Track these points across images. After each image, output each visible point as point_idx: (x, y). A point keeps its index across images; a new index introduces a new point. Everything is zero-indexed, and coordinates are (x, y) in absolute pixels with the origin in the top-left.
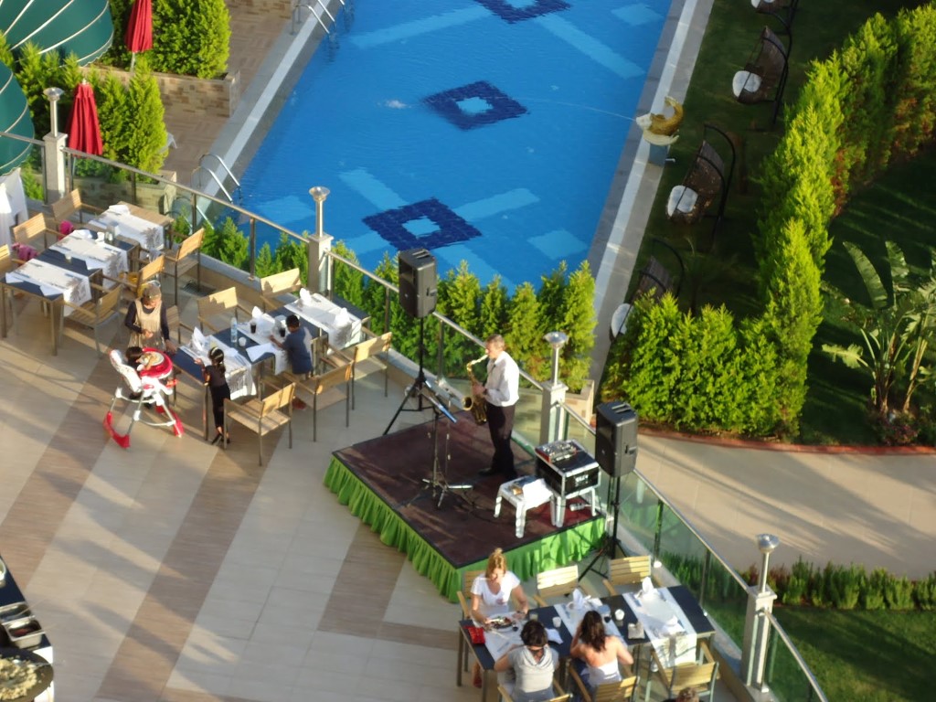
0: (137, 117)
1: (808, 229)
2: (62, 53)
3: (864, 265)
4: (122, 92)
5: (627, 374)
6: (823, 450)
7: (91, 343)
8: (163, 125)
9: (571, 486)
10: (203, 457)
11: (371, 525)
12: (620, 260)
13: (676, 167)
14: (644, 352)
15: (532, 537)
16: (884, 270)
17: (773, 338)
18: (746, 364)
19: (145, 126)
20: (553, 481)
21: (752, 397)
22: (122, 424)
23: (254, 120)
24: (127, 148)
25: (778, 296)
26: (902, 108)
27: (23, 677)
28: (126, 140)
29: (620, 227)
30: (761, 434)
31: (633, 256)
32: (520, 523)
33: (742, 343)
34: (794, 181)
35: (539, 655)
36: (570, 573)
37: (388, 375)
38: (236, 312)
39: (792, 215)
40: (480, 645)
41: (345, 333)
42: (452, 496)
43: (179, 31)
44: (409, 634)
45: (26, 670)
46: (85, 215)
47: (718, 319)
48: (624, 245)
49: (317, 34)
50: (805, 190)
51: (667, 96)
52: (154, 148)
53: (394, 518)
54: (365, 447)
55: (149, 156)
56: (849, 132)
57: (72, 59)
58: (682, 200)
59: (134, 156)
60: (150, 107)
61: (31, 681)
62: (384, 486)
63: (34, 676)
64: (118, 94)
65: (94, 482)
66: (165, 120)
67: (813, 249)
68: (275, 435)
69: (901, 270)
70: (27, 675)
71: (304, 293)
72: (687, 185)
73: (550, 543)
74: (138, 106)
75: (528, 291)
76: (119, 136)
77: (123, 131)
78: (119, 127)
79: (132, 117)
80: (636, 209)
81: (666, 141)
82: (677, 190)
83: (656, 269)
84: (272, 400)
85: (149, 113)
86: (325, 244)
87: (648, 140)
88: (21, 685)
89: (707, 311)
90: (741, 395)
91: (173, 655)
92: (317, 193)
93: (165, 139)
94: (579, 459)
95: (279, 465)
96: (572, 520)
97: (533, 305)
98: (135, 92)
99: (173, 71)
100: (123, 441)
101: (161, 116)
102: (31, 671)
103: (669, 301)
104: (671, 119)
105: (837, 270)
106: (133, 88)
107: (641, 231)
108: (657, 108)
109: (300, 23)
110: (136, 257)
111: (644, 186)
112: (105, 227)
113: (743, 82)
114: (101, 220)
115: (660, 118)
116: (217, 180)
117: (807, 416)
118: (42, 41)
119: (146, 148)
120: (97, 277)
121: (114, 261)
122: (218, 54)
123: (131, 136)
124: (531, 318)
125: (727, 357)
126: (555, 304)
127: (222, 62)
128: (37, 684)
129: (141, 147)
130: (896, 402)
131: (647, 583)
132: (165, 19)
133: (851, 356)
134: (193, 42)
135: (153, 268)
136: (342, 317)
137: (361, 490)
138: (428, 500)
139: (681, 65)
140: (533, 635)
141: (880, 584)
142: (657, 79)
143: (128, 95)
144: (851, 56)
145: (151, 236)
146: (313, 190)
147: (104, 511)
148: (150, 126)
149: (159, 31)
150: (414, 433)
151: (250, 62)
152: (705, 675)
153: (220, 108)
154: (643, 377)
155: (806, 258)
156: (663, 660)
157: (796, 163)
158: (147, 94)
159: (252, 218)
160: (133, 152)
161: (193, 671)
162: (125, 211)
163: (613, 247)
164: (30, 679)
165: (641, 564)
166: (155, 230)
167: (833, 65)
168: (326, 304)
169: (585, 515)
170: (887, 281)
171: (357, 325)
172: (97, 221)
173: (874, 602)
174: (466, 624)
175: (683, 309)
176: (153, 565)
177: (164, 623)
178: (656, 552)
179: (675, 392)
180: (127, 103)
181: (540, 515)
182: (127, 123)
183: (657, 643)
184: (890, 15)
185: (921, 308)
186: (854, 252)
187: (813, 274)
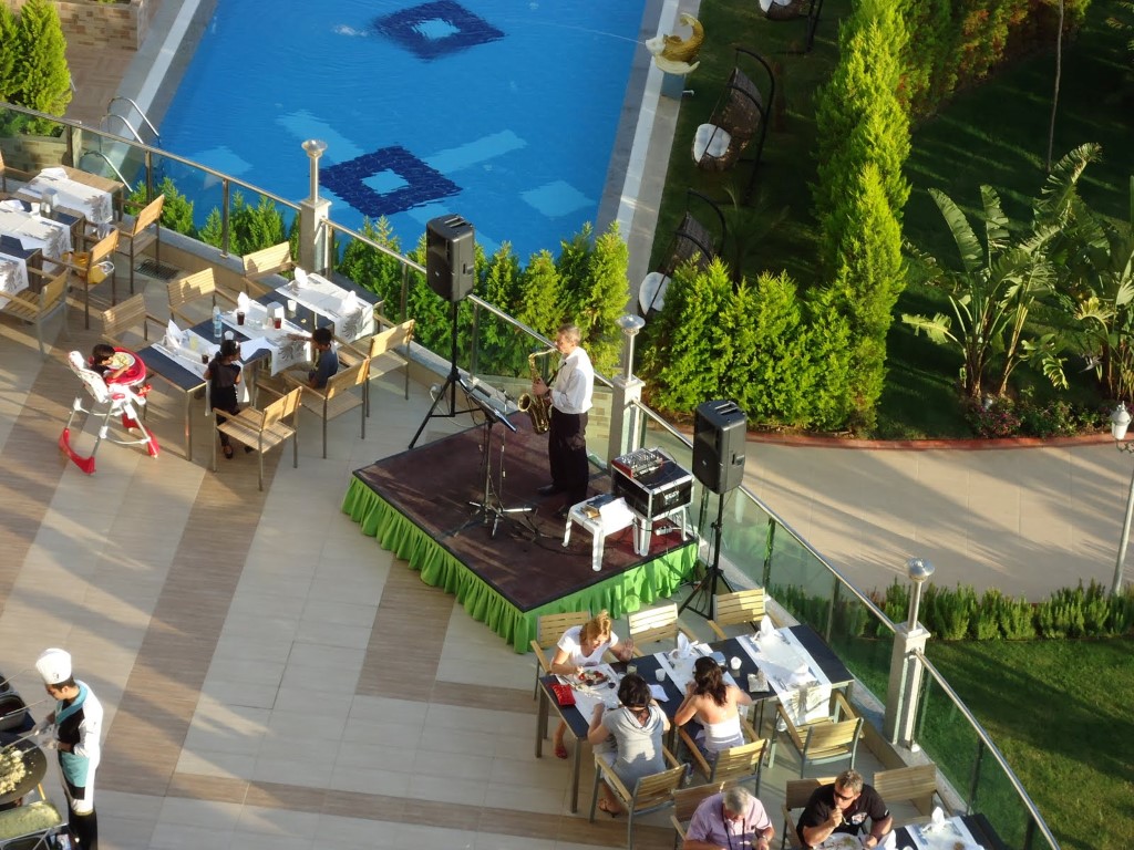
0: (33, 54)
1: (884, 173)
3: (954, 215)
4: (13, 23)
5: (666, 360)
6: (907, 446)
7: (33, 343)
8: (65, 63)
9: (660, 506)
10: (187, 480)
11: (408, 561)
12: (639, 217)
13: (694, 101)
14: (689, 332)
15: (613, 569)
16: (978, 227)
17: (845, 310)
18: (813, 344)
19: (42, 65)
20: (636, 500)
21: (820, 383)
22: (83, 443)
23: (168, 52)
24: (21, 92)
25: (852, 258)
26: (971, 22)
27: (7, 768)
28: (19, 82)
29: (634, 176)
30: (831, 429)
31: (653, 212)
32: (598, 553)
33: (808, 318)
34: (859, 117)
35: (644, 716)
36: (667, 615)
37: (408, 373)
38: (214, 298)
39: (863, 159)
40: (568, 706)
41: (354, 322)
42: (508, 523)
44: (468, 695)
45: (11, 759)
46: (10, 182)
47: (778, 289)
48: (643, 198)
50: (876, 125)
52: (55, 91)
53: (437, 551)
54: (391, 463)
55: (49, 103)
56: (912, 54)
58: (710, 142)
59: (30, 102)
60: (49, 40)
61: (19, 773)
62: (422, 511)
63: (22, 766)
64: (8, 25)
65: (53, 519)
66: (67, 56)
67: (891, 198)
68: (276, 452)
69: (996, 219)
70: (13, 765)
71: (299, 273)
72: (718, 123)
73: (634, 577)
74: (34, 39)
75: (545, 260)
76: (10, 77)
77: (16, 70)
78: (10, 66)
79: (26, 53)
80: (652, 154)
81: (683, 68)
82: (704, 131)
83: (694, 228)
84: (274, 409)
85: (48, 47)
86: (322, 210)
87: (659, 68)
88: (7, 777)
89: (765, 280)
90: (807, 381)
91: (179, 730)
92: (312, 148)
93: (67, 79)
94: (669, 471)
95: (283, 488)
96: (660, 547)
97: (553, 278)
98: (30, 22)
100: (86, 465)
101: (61, 52)
102: (18, 760)
103: (718, 269)
104: (688, 40)
105: (920, 223)
106: (27, 17)
107: (661, 181)
108: (666, 26)
110: (81, 235)
111: (659, 126)
112: (40, 197)
114: (32, 187)
115: (676, 39)
116: (131, 128)
117: (886, 404)
119: (44, 93)
120: (35, 259)
121: (55, 237)
123: (26, 77)
124: (549, 295)
125: (790, 335)
126: (579, 274)
128: (27, 775)
129: (39, 91)
130: (991, 385)
131: (766, 623)
133: (937, 329)
135: (105, 246)
136: (350, 302)
137: (393, 519)
138: (480, 528)
140: (633, 694)
141: (993, 607)
143: (20, 26)
145: (97, 204)
146: (306, 144)
147: (70, 554)
148: (49, 64)
150: (451, 444)
152: (846, 733)
153: (126, 40)
154: (687, 363)
155: (884, 210)
156: (793, 715)
157: (861, 95)
158: (44, 24)
159: (225, 180)
160: (29, 97)
161: (207, 751)
162: (62, 175)
163: (628, 201)
164: (18, 770)
165: (754, 600)
166: (102, 198)
168: (327, 287)
169: (674, 540)
170: (980, 234)
171: (369, 312)
172: (28, 188)
173: (987, 630)
174: (550, 682)
175: (735, 278)
176: (142, 619)
177: (164, 692)
178: (766, 583)
179: (726, 380)
180: (19, 36)
181: (621, 542)
182: (20, 61)
183: (785, 696)
185: (1023, 269)
186: (943, 200)
187: (893, 229)
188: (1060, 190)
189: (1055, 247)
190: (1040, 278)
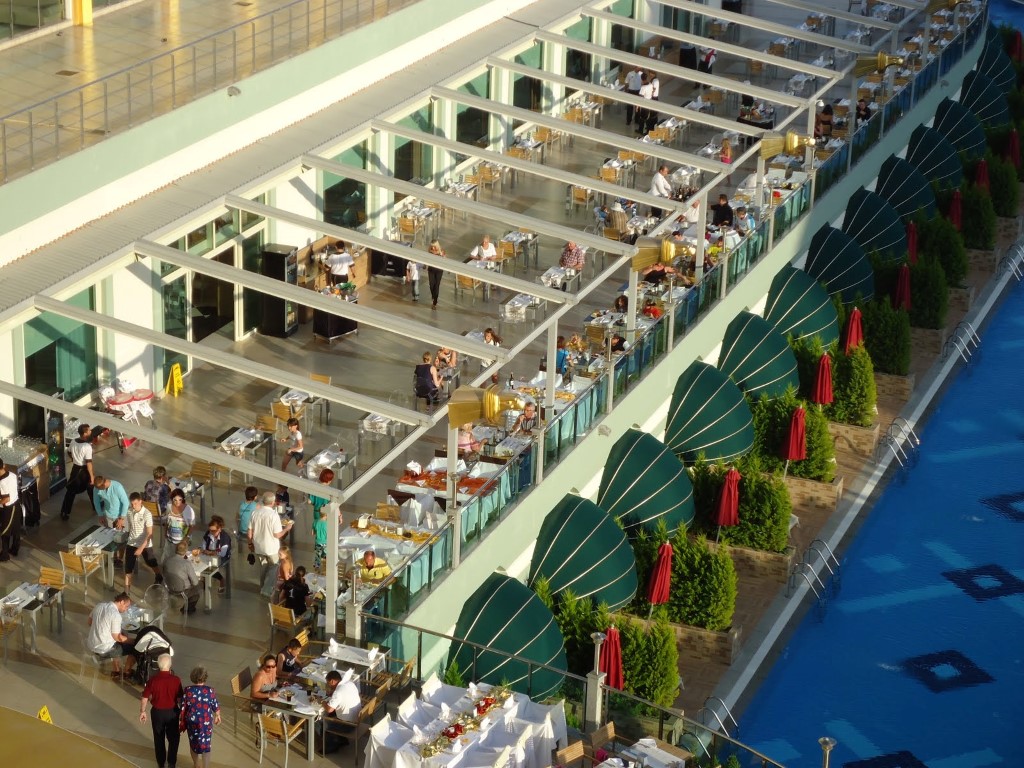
0: (655, 661)
2: (596, 600)
4: (643, 638)
8: (676, 669)
19: (661, 669)
23: (751, 670)
24: (644, 686)
28: (643, 679)
43: (693, 587)
46: (618, 745)
49: (809, 598)
52: (667, 688)
55: (663, 695)
57: (603, 607)
59: (650, 694)
60: (667, 652)
64: (640, 640)
66: (678, 664)
74: (657, 650)
76: (638, 675)
77: (642, 671)
78: (639, 668)
79: (650, 660)
85: (666, 657)
92: (826, 743)
93: (678, 680)
98: (655, 638)
99: (685, 622)
101: (675, 661)
106: (653, 635)
109: (795, 587)
112: (636, 758)
114: (632, 751)
116: (718, 719)
118: (578, 589)
119: (660, 688)
122: (725, 611)
123: (649, 676)
127: (727, 618)
129: (657, 687)
132: (682, 577)
134: (705, 598)
143: (649, 640)
146: (821, 740)
148: (666, 669)
149: (675, 586)
151: (751, 618)
153: (723, 657)
158: (665, 641)
159: (764, 759)
160: (649, 689)
162: (653, 744)
166: (678, 764)
172: (629, 751)
180: (647, 648)
182: (646, 665)
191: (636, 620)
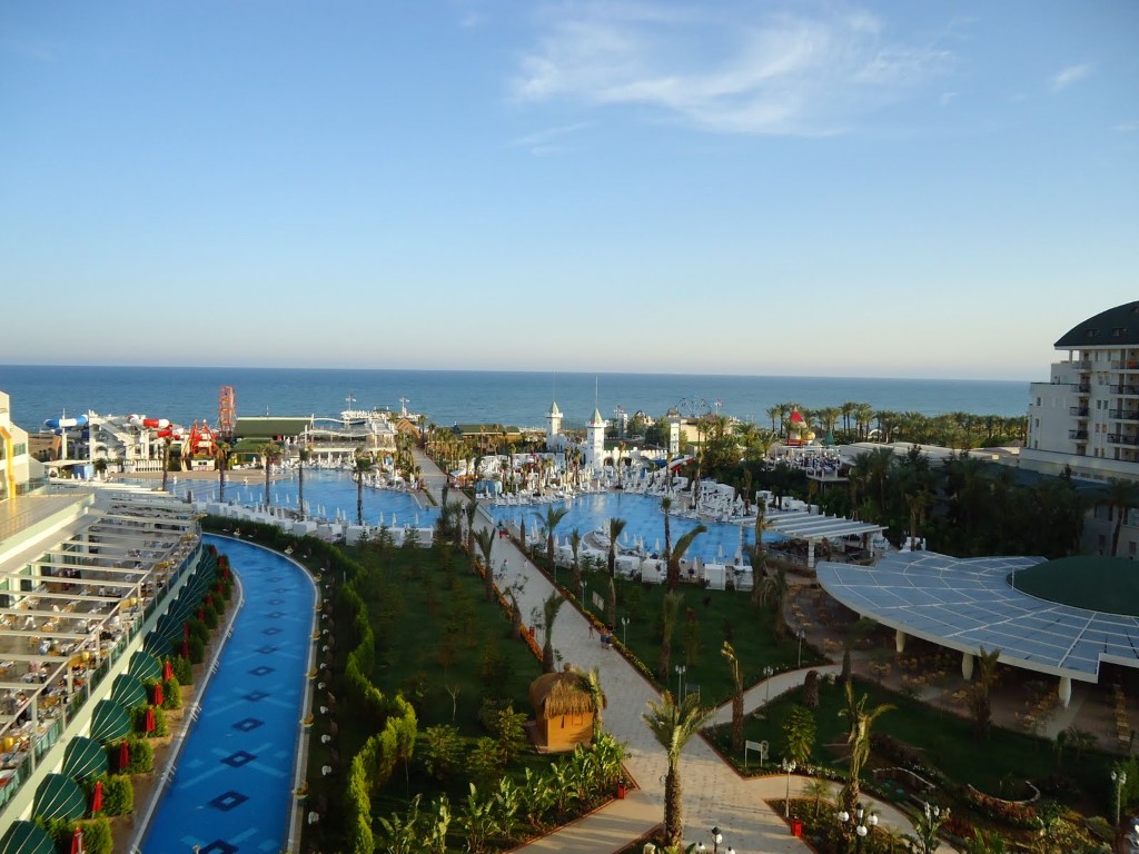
0: (100, 836)
1: (365, 815)
2: (67, 819)
3: (386, 823)
8: (110, 838)
12: (294, 844)
13: (307, 806)
16: (392, 824)
23: (144, 827)
25: (359, 843)
26: (382, 766)
29: (292, 832)
31: (298, 842)
34: (356, 801)
39: (359, 813)
43: (113, 799)
48: (295, 839)
49: (165, 788)
50: (361, 802)
51: (299, 781)
56: (368, 779)
57: (71, 820)
60: (105, 830)
64: (91, 830)
66: (111, 835)
67: (368, 822)
69: (397, 821)
72: (316, 811)
74: (100, 830)
80: (296, 824)
81: (303, 797)
82: (311, 814)
85: (105, 832)
87: (296, 798)
92: (196, 848)
93: (110, 842)
98: (98, 826)
99: (110, 815)
101: (109, 834)
104: (304, 788)
105: (377, 828)
107: (300, 832)
108: (297, 785)
109: (157, 785)
111: (298, 816)
113: (325, 770)
115: (300, 789)
118: (57, 816)
122: (128, 805)
127: (130, 807)
132: (107, 796)
134: (119, 802)
139: (302, 768)
142: (294, 776)
143: (95, 829)
144: (365, 752)
149: (104, 800)
151: (140, 805)
153: (130, 826)
155: (366, 826)
157: (355, 794)
158: (104, 827)
163: (290, 841)
167: (360, 756)
170: (394, 827)
180: (95, 832)
184: (375, 736)
185: (407, 834)
186: (382, 819)
187: (369, 831)
188: (413, 809)
189: (414, 826)
190: (412, 836)
191: (88, 822)
